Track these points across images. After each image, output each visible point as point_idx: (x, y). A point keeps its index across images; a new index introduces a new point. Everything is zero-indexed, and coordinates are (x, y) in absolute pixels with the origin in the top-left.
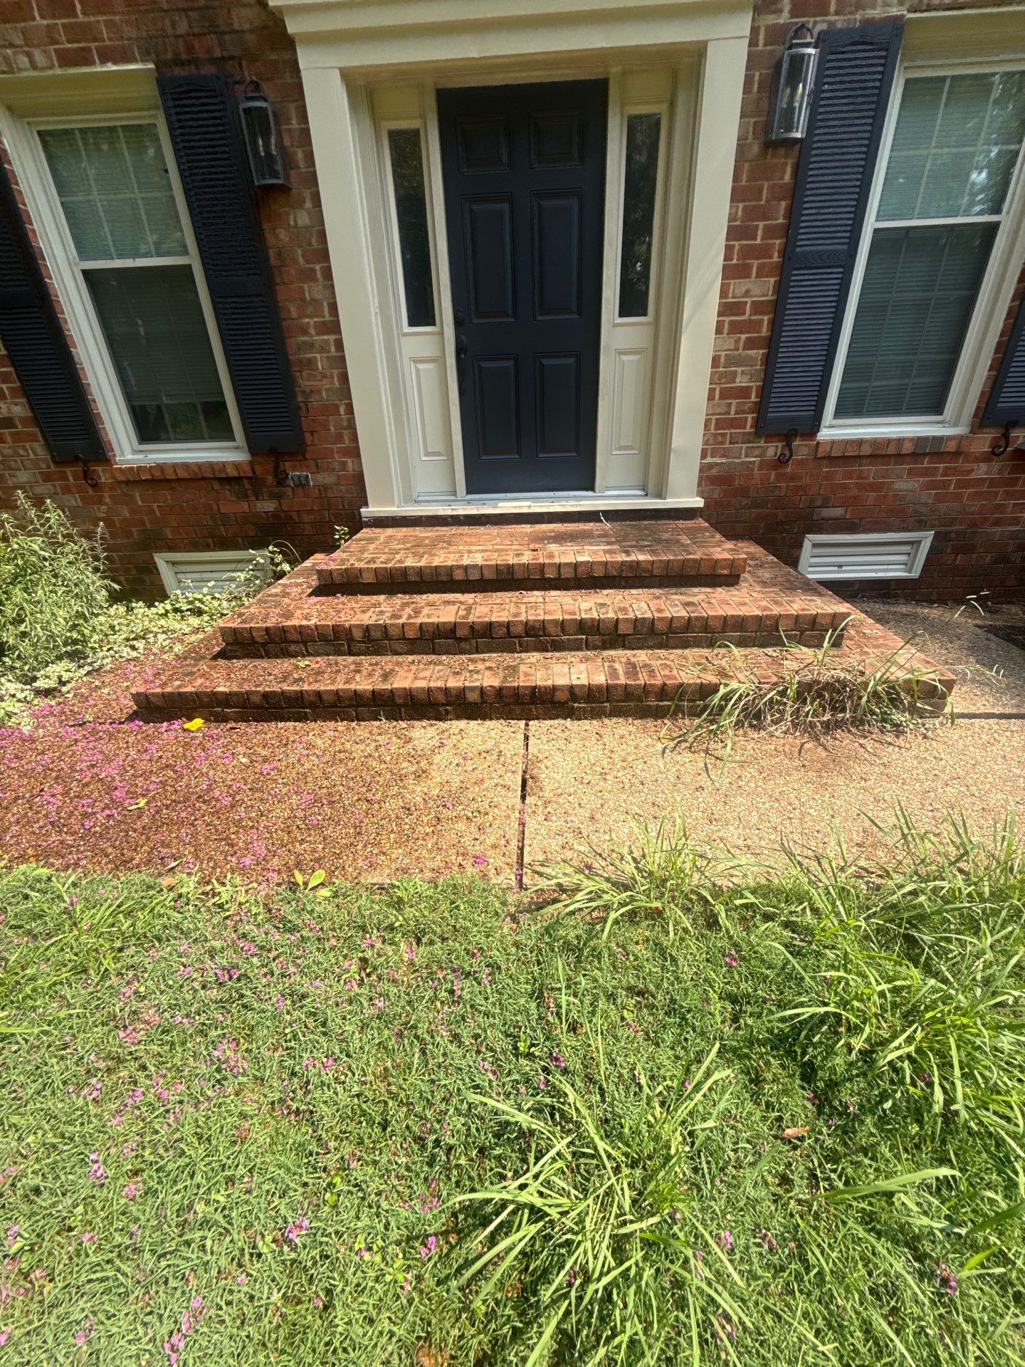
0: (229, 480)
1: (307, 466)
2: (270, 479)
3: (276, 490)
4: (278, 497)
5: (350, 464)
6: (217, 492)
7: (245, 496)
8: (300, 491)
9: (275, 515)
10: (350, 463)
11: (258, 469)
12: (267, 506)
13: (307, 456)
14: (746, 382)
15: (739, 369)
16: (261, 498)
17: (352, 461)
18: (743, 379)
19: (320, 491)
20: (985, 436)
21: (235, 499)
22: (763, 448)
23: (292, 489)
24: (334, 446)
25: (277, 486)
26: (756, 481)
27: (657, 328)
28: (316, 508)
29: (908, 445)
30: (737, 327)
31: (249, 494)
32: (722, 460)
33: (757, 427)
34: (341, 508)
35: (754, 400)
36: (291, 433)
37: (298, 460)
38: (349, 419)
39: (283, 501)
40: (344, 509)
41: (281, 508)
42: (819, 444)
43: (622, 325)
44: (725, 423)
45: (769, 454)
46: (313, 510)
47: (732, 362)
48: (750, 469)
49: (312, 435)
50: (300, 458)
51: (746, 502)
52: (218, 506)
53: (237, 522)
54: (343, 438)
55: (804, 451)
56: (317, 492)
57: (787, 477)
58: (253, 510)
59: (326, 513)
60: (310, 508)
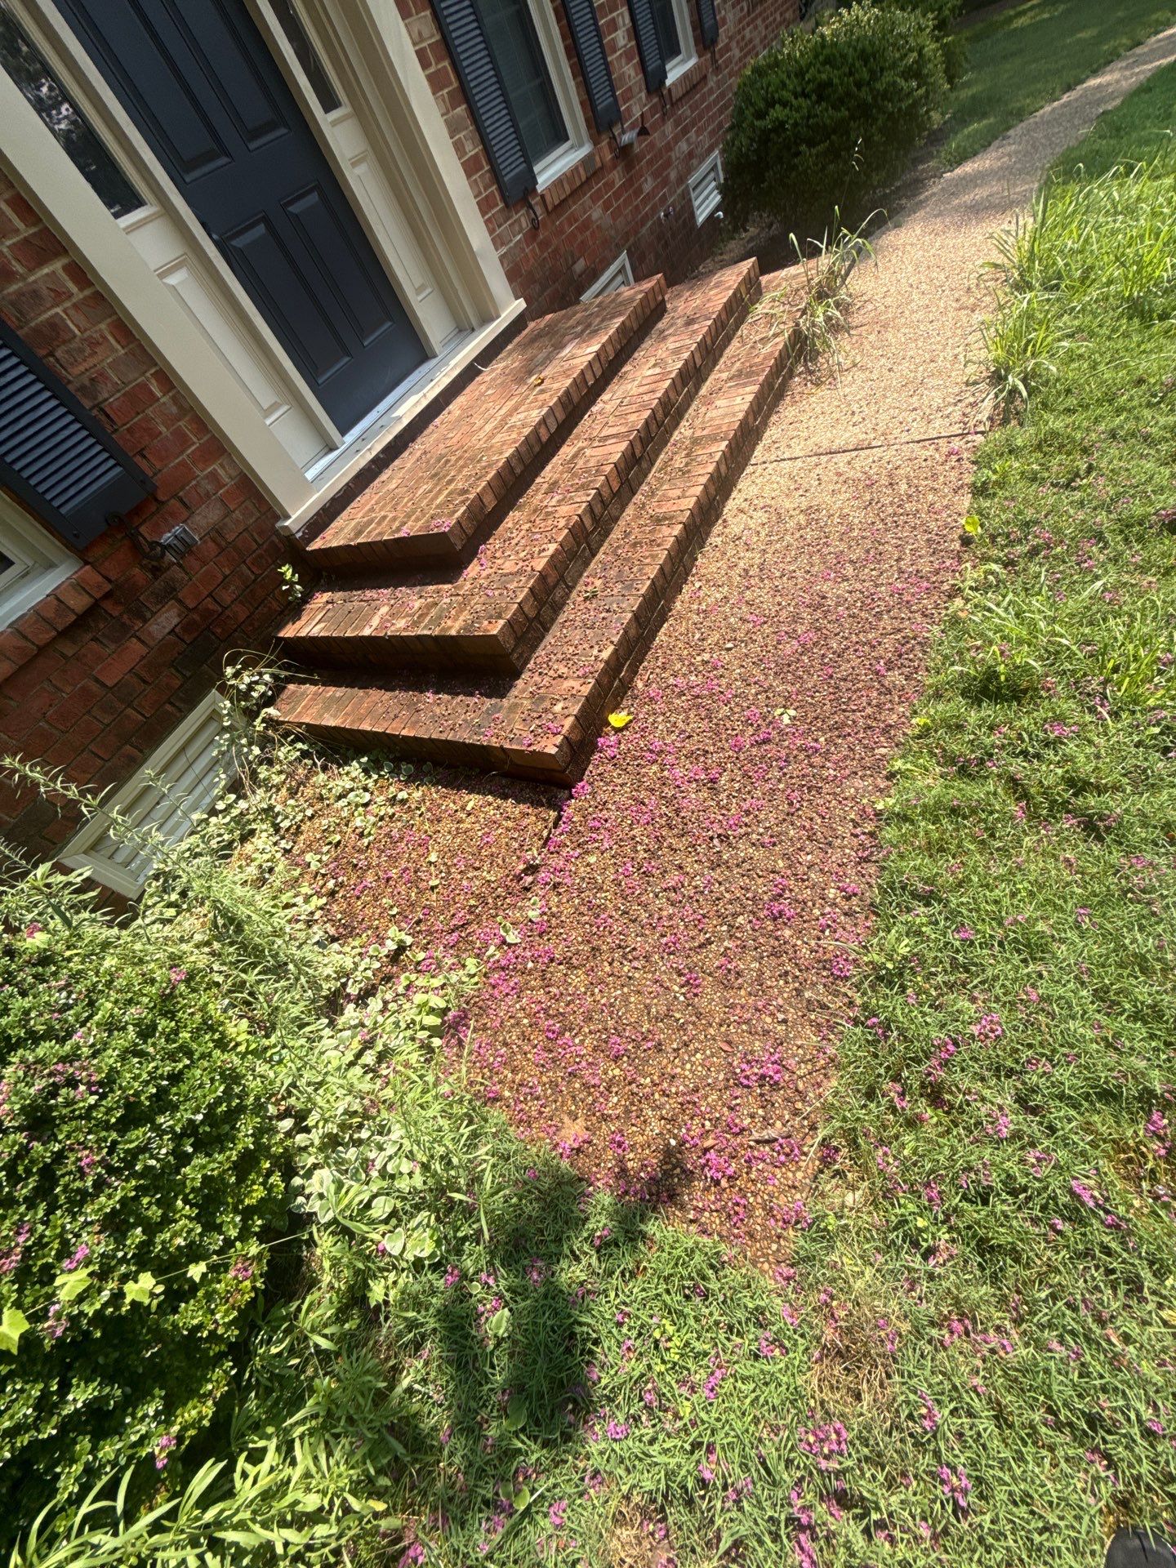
0: (83, 621)
1: (173, 515)
2: (138, 574)
3: (159, 584)
4: (170, 593)
5: (221, 472)
6: (77, 658)
7: (124, 631)
8: (193, 562)
9: (187, 626)
10: (219, 469)
12: (166, 621)
13: (161, 498)
14: (473, 149)
15: (461, 135)
16: (148, 615)
17: (222, 466)
18: (468, 146)
19: (214, 540)
20: (604, 143)
21: (113, 647)
22: (518, 221)
23: (180, 566)
24: (184, 456)
25: (156, 578)
26: (532, 261)
27: (363, 117)
28: (227, 572)
29: (581, 170)
30: (436, 83)
31: (128, 622)
32: (504, 250)
33: (504, 198)
34: (255, 546)
35: (487, 168)
36: (118, 469)
37: (153, 514)
38: (174, 399)
39: (180, 595)
40: (259, 545)
41: (186, 607)
42: (543, 196)
43: (334, 123)
44: (484, 206)
45: (524, 225)
46: (226, 577)
47: (453, 128)
48: (523, 250)
49: (144, 457)
50: (153, 508)
51: (537, 287)
52: (97, 680)
53: (145, 682)
54: (185, 435)
55: (539, 210)
56: (211, 544)
57: (544, 245)
58: (152, 643)
59: (244, 567)
60: (221, 578)
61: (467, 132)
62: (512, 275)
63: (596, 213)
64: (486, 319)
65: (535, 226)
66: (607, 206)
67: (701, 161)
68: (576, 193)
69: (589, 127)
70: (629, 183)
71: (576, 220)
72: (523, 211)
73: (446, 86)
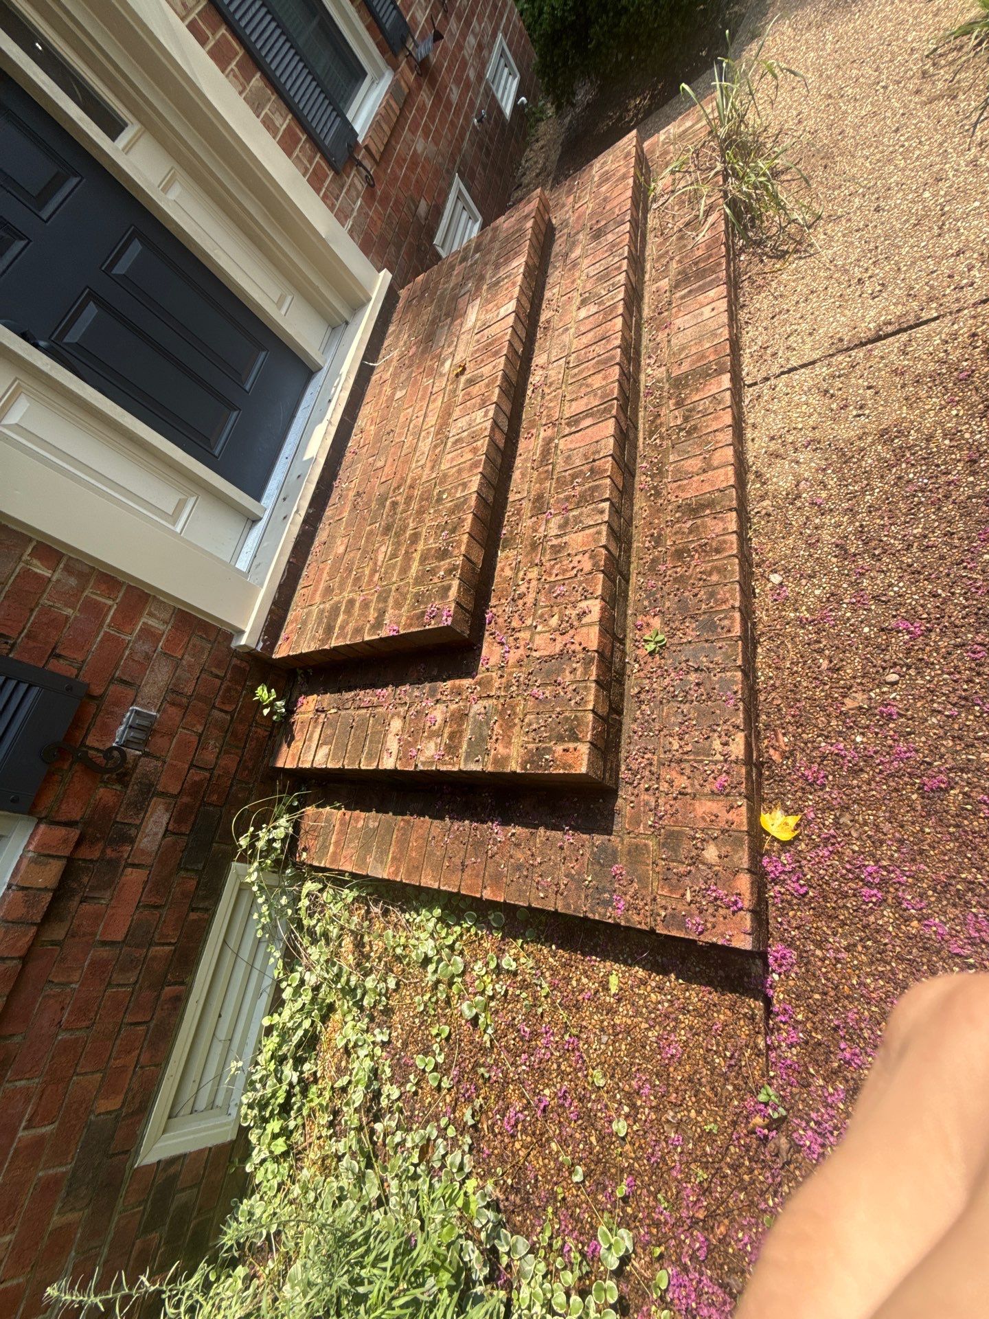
0: (61, 892)
1: (117, 703)
2: (105, 794)
3: (132, 791)
4: (148, 791)
5: (152, 622)
6: (71, 934)
7: (113, 867)
8: (159, 742)
9: (179, 816)
10: (149, 620)
11: (72, 809)
12: (157, 821)
13: (97, 691)
14: (284, 122)
15: (266, 110)
16: (133, 832)
17: (151, 615)
18: (278, 121)
19: (173, 704)
20: (403, 64)
21: (108, 894)
22: (352, 185)
23: (146, 754)
24: (105, 628)
25: (126, 785)
26: (379, 222)
27: (155, 129)
28: (200, 729)
29: (392, 103)
30: (220, 56)
31: (114, 855)
32: (350, 223)
33: (331, 166)
34: (218, 682)
35: (304, 138)
36: (35, 690)
37: (95, 715)
38: (68, 570)
39: (160, 788)
40: (222, 679)
41: (172, 796)
42: (367, 148)
43: (127, 149)
44: (316, 181)
45: (359, 187)
46: (200, 735)
47: (256, 105)
48: (367, 214)
49: (59, 656)
50: (92, 709)
51: (393, 249)
52: (104, 943)
53: (157, 907)
54: (97, 603)
55: (367, 163)
56: (172, 710)
57: (384, 200)
58: (149, 861)
59: (216, 713)
60: (195, 739)
61: (272, 102)
62: (366, 247)
63: (420, 145)
64: (357, 306)
65: (370, 183)
66: (426, 135)
67: (490, 52)
68: (395, 131)
69: (383, 52)
70: (438, 98)
71: (405, 160)
72: (353, 172)
73: (232, 59)
